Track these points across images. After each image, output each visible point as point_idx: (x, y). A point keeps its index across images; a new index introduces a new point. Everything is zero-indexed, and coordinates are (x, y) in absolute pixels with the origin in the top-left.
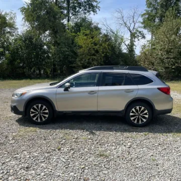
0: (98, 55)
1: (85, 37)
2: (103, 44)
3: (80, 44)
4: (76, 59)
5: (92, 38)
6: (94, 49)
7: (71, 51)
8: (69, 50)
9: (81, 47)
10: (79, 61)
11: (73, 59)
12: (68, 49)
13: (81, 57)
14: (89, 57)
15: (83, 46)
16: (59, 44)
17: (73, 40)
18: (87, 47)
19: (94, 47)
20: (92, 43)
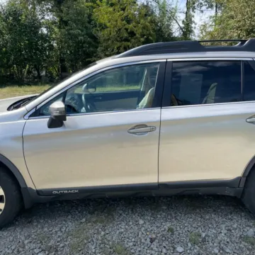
0: (133, 40)
1: (111, 9)
2: (142, 21)
3: (102, 21)
4: (97, 47)
5: (123, 9)
6: (127, 29)
7: (87, 34)
8: (85, 32)
9: (103, 27)
10: (102, 51)
11: (92, 49)
12: (82, 31)
13: (104, 44)
14: (119, 44)
15: (108, 24)
16: (66, 23)
17: (90, 16)
18: (115, 26)
19: (127, 26)
20: (122, 20)
